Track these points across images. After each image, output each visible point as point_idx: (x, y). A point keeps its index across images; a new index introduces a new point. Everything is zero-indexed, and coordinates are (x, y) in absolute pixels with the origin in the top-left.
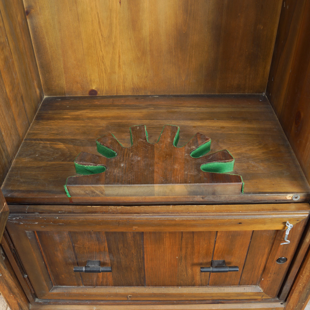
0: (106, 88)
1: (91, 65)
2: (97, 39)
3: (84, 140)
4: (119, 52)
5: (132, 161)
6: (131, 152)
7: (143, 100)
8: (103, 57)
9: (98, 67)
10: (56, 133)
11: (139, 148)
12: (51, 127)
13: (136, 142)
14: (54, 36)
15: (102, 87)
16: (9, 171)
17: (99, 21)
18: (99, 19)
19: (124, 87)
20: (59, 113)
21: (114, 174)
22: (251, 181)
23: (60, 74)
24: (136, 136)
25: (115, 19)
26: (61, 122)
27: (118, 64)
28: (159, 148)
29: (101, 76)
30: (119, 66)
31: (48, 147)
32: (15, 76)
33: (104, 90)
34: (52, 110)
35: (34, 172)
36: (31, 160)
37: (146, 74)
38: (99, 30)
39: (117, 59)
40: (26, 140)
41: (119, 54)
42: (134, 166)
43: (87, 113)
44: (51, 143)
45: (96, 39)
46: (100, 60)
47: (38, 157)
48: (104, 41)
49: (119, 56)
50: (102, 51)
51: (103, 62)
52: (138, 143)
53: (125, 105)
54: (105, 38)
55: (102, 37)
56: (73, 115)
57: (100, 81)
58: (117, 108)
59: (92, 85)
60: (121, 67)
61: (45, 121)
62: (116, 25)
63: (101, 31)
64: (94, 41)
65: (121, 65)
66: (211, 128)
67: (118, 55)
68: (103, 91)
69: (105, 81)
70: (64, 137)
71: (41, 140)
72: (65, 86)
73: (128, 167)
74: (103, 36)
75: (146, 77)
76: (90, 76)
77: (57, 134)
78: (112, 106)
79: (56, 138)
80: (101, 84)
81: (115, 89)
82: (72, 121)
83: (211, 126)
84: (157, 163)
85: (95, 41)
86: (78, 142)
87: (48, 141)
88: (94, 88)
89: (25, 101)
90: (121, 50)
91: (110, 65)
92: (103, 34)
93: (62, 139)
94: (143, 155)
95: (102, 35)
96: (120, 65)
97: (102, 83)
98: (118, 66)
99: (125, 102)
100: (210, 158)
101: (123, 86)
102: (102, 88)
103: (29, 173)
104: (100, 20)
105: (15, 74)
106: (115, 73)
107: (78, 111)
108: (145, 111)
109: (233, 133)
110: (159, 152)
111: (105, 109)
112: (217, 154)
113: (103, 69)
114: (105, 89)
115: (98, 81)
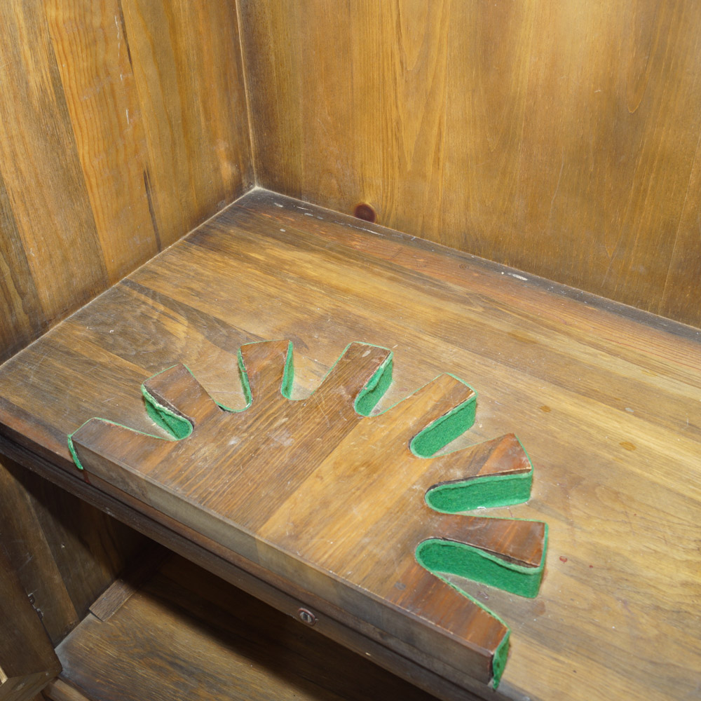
0: (396, 210)
1: (366, 139)
2: (388, 69)
3: (238, 333)
4: (440, 121)
5: (267, 440)
6: (287, 416)
7: (476, 275)
8: (397, 123)
9: (383, 147)
10: (199, 290)
11: (316, 414)
12: (201, 270)
13: (322, 392)
14: (289, 36)
15: (388, 205)
16: (29, 346)
17: (399, 22)
18: (399, 14)
19: (444, 223)
20: (250, 242)
21: (193, 456)
22: (561, 658)
23: (293, 140)
24: (340, 373)
25: (438, 26)
26: (232, 266)
27: (433, 154)
28: (364, 435)
29: (388, 175)
30: (437, 161)
31: (151, 318)
32: (130, 117)
33: (392, 216)
34: (240, 226)
35: (71, 371)
36: (91, 337)
37: (504, 204)
38: (396, 47)
39: (433, 141)
40: (125, 283)
41: (440, 129)
42: (257, 458)
43: (310, 262)
44: (168, 311)
45: (386, 70)
46: (389, 130)
47: (111, 335)
48: (406, 82)
49: (440, 134)
50: (397, 107)
51: (397, 139)
52: (325, 397)
53: (417, 273)
54: (407, 72)
55: (402, 68)
56: (274, 257)
57: (384, 186)
58: (392, 275)
59: (364, 193)
60: (441, 164)
61: (201, 251)
62: (440, 41)
63: (400, 49)
64: (381, 74)
65: (441, 159)
66: (592, 431)
67: (435, 130)
68: (389, 217)
69: (396, 191)
70: (205, 308)
71: (154, 295)
72: (303, 173)
73: (241, 455)
74: (404, 65)
75: (505, 213)
76: (362, 166)
77: (198, 294)
78: (381, 266)
79: (186, 303)
80: (387, 197)
81: (420, 219)
82: (258, 272)
83: (598, 427)
84: (317, 476)
85: (383, 75)
86: (224, 331)
87: (165, 305)
88: (368, 202)
89: (157, 187)
90: (445, 118)
91: (413, 152)
92: (404, 62)
93: (197, 311)
94: (306, 436)
95: (402, 63)
96: (439, 159)
97: (389, 194)
98: (434, 161)
99: (425, 266)
100: (471, 528)
101: (439, 218)
102: (388, 208)
103: (61, 367)
104: (402, 20)
105: (131, 114)
106: (424, 176)
107: (292, 250)
108: (452, 309)
109: (646, 474)
110: (354, 446)
111: (362, 267)
112: (505, 523)
113: (396, 159)
114: (394, 212)
115: (381, 185)
